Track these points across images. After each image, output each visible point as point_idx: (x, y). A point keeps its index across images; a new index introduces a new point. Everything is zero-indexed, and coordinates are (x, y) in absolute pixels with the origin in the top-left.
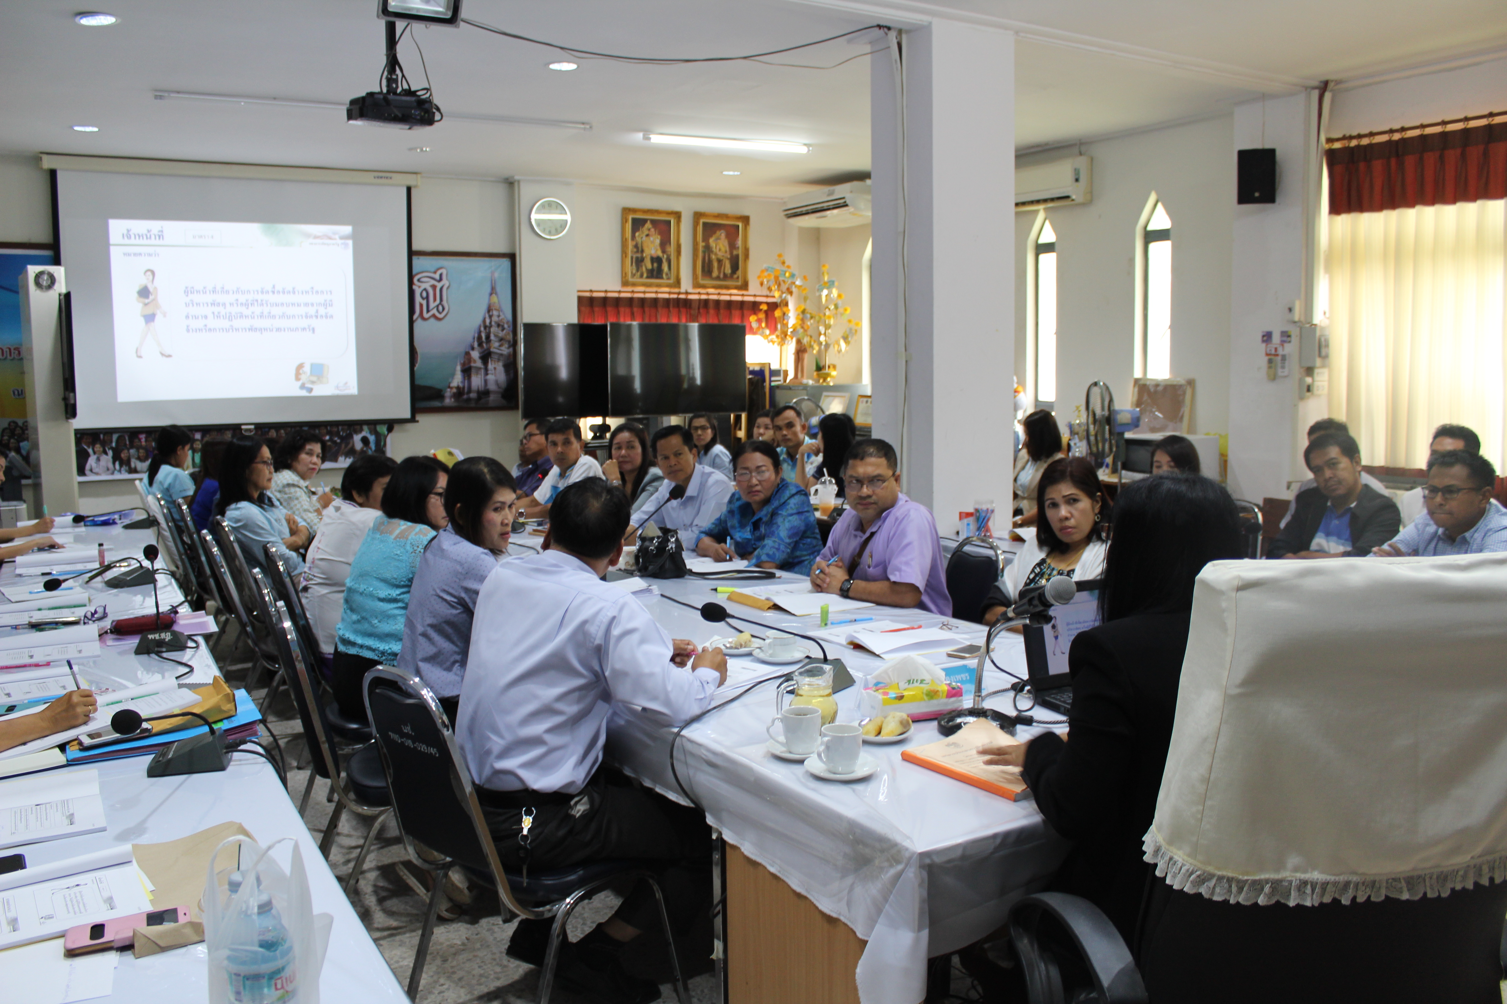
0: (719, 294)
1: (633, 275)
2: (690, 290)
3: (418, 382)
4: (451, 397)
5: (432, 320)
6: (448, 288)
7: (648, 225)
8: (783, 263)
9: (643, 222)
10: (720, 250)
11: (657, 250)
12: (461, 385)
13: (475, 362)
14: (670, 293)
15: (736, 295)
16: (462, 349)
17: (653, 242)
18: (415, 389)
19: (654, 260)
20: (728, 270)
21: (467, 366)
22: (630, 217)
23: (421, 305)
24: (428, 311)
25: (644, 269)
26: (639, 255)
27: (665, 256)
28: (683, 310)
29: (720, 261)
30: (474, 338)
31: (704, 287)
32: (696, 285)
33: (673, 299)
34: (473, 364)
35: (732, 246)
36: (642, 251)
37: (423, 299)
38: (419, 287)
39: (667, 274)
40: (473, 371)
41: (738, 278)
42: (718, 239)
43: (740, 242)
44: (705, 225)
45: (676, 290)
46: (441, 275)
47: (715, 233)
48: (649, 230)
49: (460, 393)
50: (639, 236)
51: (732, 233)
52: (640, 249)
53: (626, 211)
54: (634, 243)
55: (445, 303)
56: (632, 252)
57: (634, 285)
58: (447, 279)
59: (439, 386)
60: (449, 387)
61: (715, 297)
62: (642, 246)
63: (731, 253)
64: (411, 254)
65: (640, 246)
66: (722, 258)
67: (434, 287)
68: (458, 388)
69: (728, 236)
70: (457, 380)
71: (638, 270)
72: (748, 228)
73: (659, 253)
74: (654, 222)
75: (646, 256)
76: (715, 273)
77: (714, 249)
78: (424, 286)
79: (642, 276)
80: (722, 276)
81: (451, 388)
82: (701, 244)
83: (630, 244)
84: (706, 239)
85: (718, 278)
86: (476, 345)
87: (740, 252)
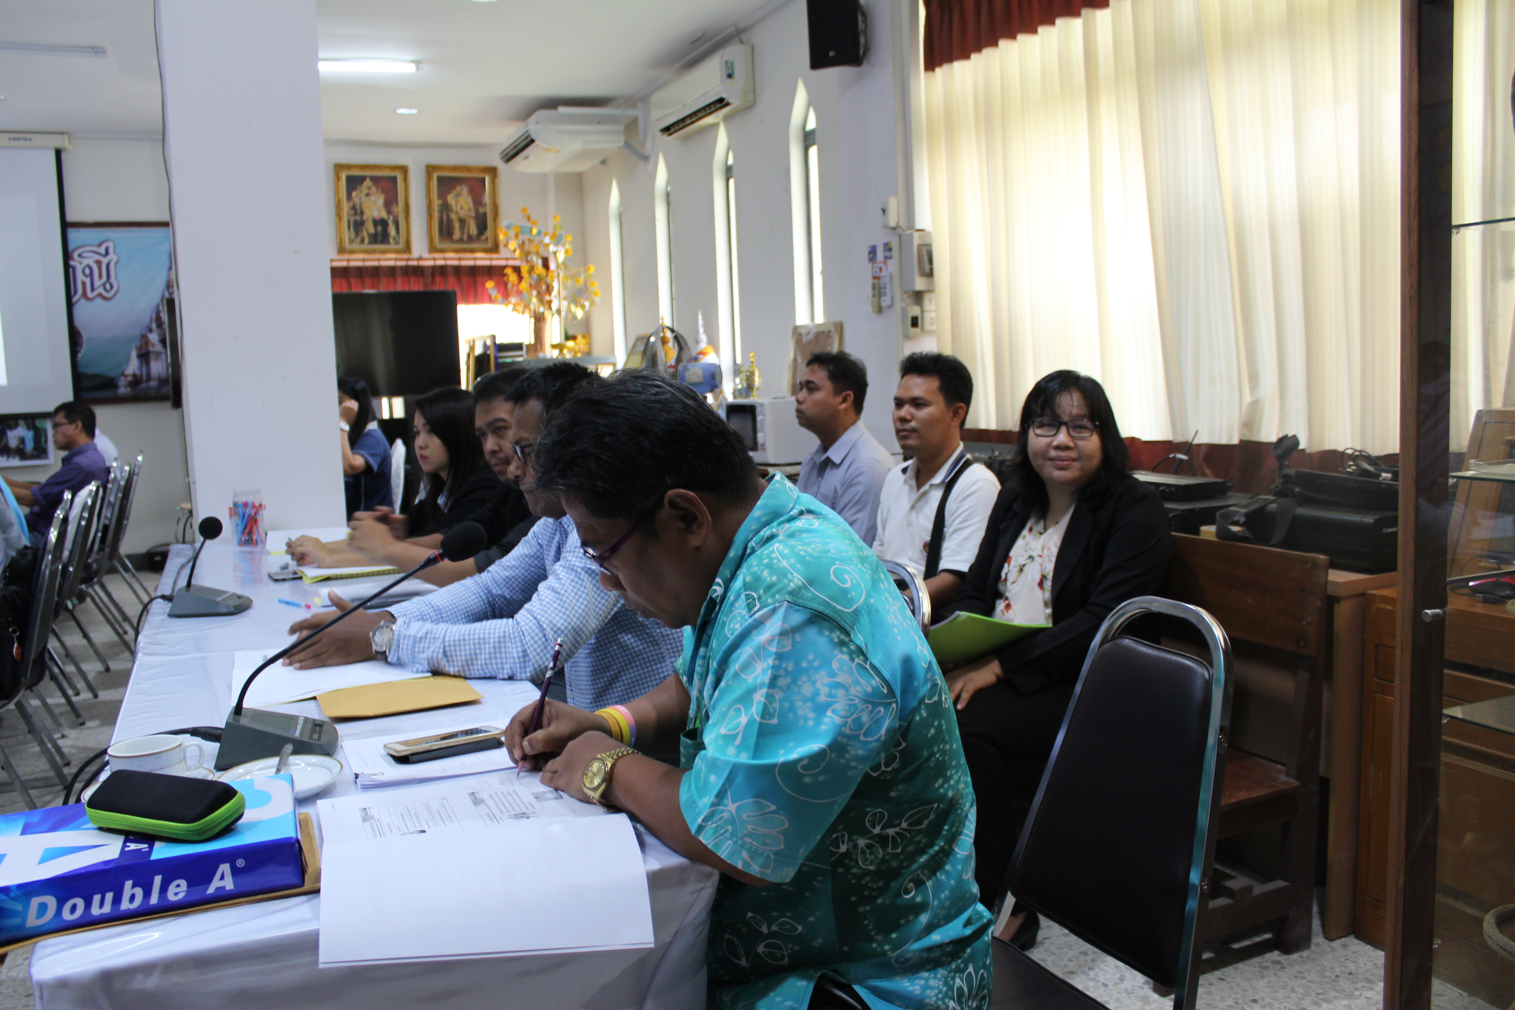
0: (460, 259)
1: (352, 241)
2: (426, 255)
3: (82, 370)
4: (126, 386)
5: (99, 300)
6: (116, 263)
7: (368, 183)
8: (529, 218)
9: (361, 180)
10: (462, 208)
11: (380, 211)
12: (138, 372)
13: (153, 345)
14: (396, 259)
15: (482, 259)
16: (137, 332)
17: (375, 202)
18: (78, 377)
19: (376, 222)
20: (474, 231)
21: (143, 351)
22: (343, 176)
23: (84, 284)
24: (93, 289)
25: (365, 234)
26: (358, 218)
27: (391, 218)
28: (412, 279)
29: (462, 221)
30: (151, 319)
31: (442, 251)
32: (433, 249)
33: (402, 267)
34: (151, 349)
35: (478, 202)
36: (362, 213)
37: (86, 276)
38: (81, 263)
39: (394, 239)
40: (152, 357)
41: (487, 239)
42: (459, 195)
43: (487, 198)
44: (440, 179)
45: (406, 256)
46: (107, 250)
47: (454, 188)
48: (369, 188)
49: (136, 381)
50: (357, 195)
51: (476, 187)
52: (359, 211)
53: (339, 168)
54: (351, 204)
55: (113, 279)
56: (348, 214)
57: (352, 252)
58: (115, 253)
59: (112, 374)
60: (123, 375)
61: (456, 263)
62: (361, 208)
63: (477, 211)
64: (65, 225)
65: (358, 207)
66: (464, 217)
67: (99, 263)
68: (134, 375)
69: (471, 191)
70: (133, 366)
71: (357, 234)
72: (496, 181)
73: (384, 215)
74: (375, 180)
75: (367, 220)
76: (457, 235)
77: (454, 207)
78: (86, 262)
79: (362, 241)
80: (465, 237)
81: (126, 376)
82: (436, 202)
83: (346, 206)
84: (442, 195)
85: (461, 240)
86: (154, 326)
87: (488, 210)
